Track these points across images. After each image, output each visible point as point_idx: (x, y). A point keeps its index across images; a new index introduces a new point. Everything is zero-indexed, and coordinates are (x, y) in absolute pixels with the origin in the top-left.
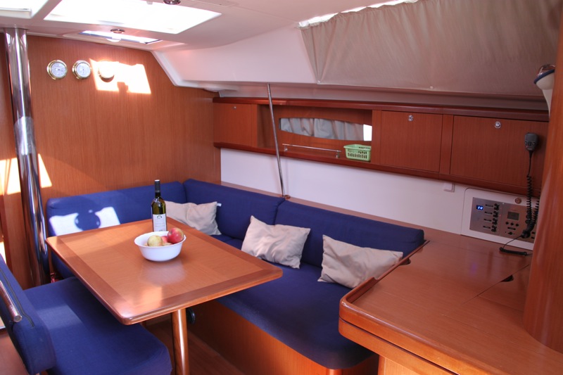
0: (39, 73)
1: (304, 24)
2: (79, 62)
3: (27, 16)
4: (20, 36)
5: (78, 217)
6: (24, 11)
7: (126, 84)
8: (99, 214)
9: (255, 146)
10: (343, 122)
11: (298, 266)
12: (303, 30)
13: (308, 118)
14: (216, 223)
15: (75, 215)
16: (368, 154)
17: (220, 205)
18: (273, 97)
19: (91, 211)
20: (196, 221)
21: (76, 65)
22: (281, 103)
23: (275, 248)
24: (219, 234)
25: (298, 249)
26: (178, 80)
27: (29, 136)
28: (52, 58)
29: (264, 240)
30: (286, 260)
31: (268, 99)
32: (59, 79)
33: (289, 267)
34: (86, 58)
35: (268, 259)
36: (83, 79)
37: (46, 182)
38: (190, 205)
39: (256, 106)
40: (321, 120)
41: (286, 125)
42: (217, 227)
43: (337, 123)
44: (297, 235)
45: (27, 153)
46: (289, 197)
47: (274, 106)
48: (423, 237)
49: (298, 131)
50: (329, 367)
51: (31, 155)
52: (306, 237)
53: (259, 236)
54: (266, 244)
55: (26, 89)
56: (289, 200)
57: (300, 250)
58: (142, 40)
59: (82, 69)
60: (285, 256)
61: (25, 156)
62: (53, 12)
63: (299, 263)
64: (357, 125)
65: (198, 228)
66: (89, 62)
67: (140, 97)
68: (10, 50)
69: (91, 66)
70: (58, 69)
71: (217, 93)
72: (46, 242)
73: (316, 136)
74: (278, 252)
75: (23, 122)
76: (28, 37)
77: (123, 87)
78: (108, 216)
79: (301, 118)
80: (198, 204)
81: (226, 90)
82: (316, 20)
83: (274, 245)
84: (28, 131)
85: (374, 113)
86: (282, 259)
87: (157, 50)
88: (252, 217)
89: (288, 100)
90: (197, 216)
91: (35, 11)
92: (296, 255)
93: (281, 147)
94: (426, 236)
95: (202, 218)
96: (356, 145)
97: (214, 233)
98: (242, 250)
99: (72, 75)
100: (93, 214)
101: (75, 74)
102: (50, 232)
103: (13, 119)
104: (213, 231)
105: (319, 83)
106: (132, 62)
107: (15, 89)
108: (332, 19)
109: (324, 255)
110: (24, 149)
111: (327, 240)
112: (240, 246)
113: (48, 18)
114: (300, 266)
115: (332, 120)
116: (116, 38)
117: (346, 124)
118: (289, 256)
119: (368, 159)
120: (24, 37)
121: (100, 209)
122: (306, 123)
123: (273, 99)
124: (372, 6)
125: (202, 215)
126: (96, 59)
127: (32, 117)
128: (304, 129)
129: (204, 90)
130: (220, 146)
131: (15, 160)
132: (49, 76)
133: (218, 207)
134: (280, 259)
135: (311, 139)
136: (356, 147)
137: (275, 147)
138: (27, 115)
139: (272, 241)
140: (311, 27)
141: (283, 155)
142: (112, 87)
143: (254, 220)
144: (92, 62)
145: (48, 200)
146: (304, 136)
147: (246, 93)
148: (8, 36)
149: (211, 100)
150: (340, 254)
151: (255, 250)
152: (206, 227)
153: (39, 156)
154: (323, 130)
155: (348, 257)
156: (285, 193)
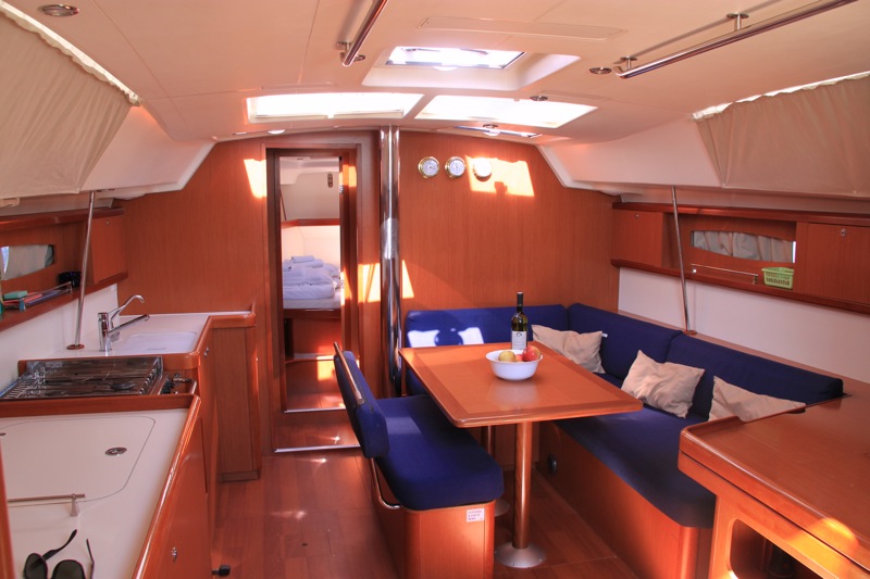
0: (411, 171)
1: (698, 115)
2: (453, 158)
3: (399, 117)
4: (394, 132)
5: (438, 335)
6: (397, 112)
7: (505, 184)
8: (462, 334)
9: (658, 265)
10: (769, 237)
11: (684, 415)
12: (698, 122)
13: (727, 232)
14: (599, 358)
15: (435, 332)
16: (791, 280)
17: (606, 336)
18: (679, 203)
19: (453, 330)
20: (575, 352)
21: (450, 162)
22: (691, 210)
23: (658, 391)
24: (603, 372)
25: (687, 394)
26: (567, 180)
27: (393, 238)
28: (424, 153)
29: (648, 379)
30: (670, 406)
31: (672, 205)
32: (431, 178)
33: (673, 415)
34: (462, 154)
35: (650, 403)
36: (457, 177)
37: (407, 292)
38: (571, 332)
39: (661, 214)
40: (742, 235)
41: (700, 240)
42: (600, 363)
43: (761, 239)
44: (687, 375)
45: (390, 258)
46: (695, 333)
47: (679, 215)
48: (842, 388)
49: (716, 249)
50: (684, 524)
51: (393, 260)
52: (698, 380)
53: (643, 374)
54: (648, 385)
55: (394, 188)
56: (696, 337)
57: (690, 394)
58: (524, 134)
59: (456, 167)
60: (669, 401)
61: (388, 261)
62: (423, 111)
63: (686, 412)
64: (785, 242)
65: (577, 362)
66: (464, 158)
67: (521, 200)
68: (383, 146)
69: (466, 163)
70: (429, 167)
71: (619, 197)
72: (400, 354)
73: (735, 255)
74: (662, 395)
75: (389, 222)
76: (401, 133)
77: (500, 187)
78: (472, 336)
79: (719, 232)
80: (580, 333)
81: (628, 194)
82: (711, 110)
83: (658, 386)
84: (393, 233)
85: (799, 225)
86: (665, 404)
87: (544, 145)
88: (640, 352)
89: (701, 207)
90: (577, 348)
91: (406, 113)
92: (684, 401)
93: (688, 268)
94: (846, 389)
95: (582, 350)
96: (781, 269)
97: (596, 371)
98: (623, 388)
99: (444, 173)
100: (456, 333)
101: (447, 172)
102: (406, 344)
103: (380, 221)
104: (594, 368)
105: (724, 186)
106: (513, 159)
107: (384, 187)
108: (727, 109)
109: (713, 401)
110: (388, 254)
111: (718, 382)
112: (620, 385)
113: (418, 117)
114: (687, 416)
115: (755, 235)
116: (493, 133)
117: (773, 241)
118: (673, 402)
119: (790, 286)
120: (397, 133)
121: (464, 329)
122: (724, 238)
123: (678, 206)
124: (768, 94)
125: (583, 346)
126: (472, 156)
127: (398, 219)
128: (722, 246)
129: (600, 192)
130: (619, 264)
131: (378, 266)
132: (420, 174)
133: (603, 338)
134: (663, 404)
135: (730, 261)
136: (782, 270)
137: (679, 267)
138: (393, 217)
139: (657, 380)
140: (707, 119)
141: (689, 277)
142: (488, 188)
143: (641, 356)
144: (468, 159)
145: (409, 312)
146: (721, 255)
147: (652, 198)
148: (382, 133)
149: (610, 205)
150: (730, 401)
151: (635, 391)
152: (585, 362)
153: (403, 262)
154: (744, 248)
155: (738, 404)
156: (691, 328)
